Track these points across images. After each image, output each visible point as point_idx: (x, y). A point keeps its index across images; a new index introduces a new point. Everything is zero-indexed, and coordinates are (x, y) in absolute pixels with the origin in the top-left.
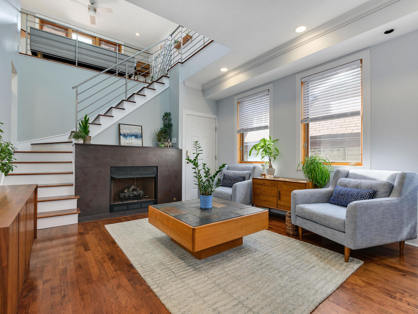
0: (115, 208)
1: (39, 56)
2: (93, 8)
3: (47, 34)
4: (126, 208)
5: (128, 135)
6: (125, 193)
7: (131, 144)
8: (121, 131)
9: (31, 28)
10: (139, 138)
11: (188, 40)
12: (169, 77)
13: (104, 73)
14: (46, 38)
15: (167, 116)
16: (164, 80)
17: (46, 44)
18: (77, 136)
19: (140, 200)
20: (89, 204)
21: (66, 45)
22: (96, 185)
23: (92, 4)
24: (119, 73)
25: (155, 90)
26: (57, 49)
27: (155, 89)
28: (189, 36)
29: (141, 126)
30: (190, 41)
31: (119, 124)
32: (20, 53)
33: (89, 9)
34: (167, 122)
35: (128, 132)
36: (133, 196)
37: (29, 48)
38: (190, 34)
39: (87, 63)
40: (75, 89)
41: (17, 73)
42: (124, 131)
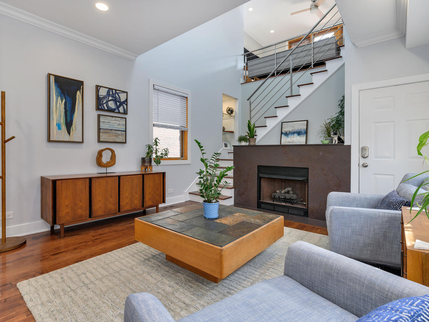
0: (262, 205)
4: (272, 208)
6: (277, 193)
7: (293, 142)
8: (283, 129)
10: (303, 135)
19: (293, 205)
20: (242, 195)
22: (247, 180)
23: (314, 1)
24: (315, 64)
29: (307, 121)
31: (282, 123)
32: (241, 84)
33: (311, 9)
35: (290, 130)
36: (284, 199)
42: (286, 129)
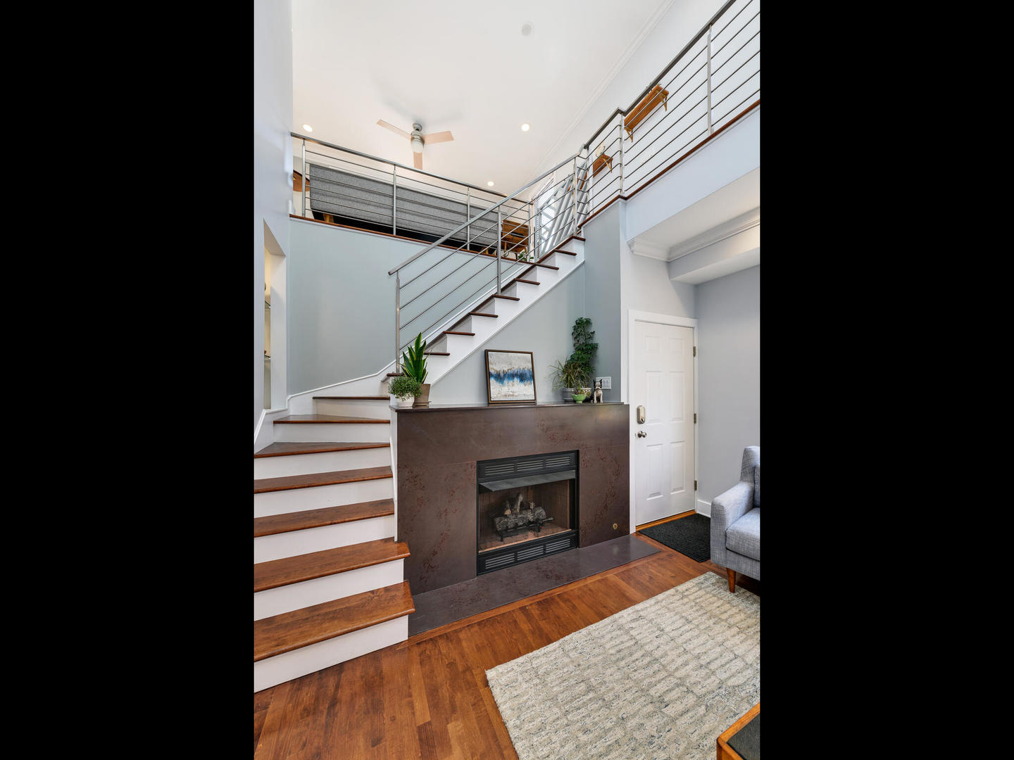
0: (489, 562)
1: (328, 222)
2: (418, 137)
3: (339, 175)
4: (511, 558)
5: (505, 375)
6: (506, 516)
7: (513, 395)
8: (490, 366)
9: (312, 166)
10: (528, 382)
11: (606, 165)
12: (584, 240)
13: (438, 245)
14: (338, 184)
15: (582, 328)
16: (575, 246)
17: (338, 196)
18: (399, 389)
20: (431, 559)
21: (375, 195)
22: (446, 510)
23: (418, 130)
24: (472, 244)
25: (557, 269)
26: (358, 204)
27: (556, 266)
28: (607, 158)
29: (531, 353)
30: (607, 169)
31: (486, 351)
32: (291, 216)
33: (413, 139)
34: (582, 341)
35: (506, 369)
36: (525, 524)
37: (308, 206)
38: (608, 154)
39: (414, 228)
40: (394, 276)
41: (285, 256)
42: (497, 365)
